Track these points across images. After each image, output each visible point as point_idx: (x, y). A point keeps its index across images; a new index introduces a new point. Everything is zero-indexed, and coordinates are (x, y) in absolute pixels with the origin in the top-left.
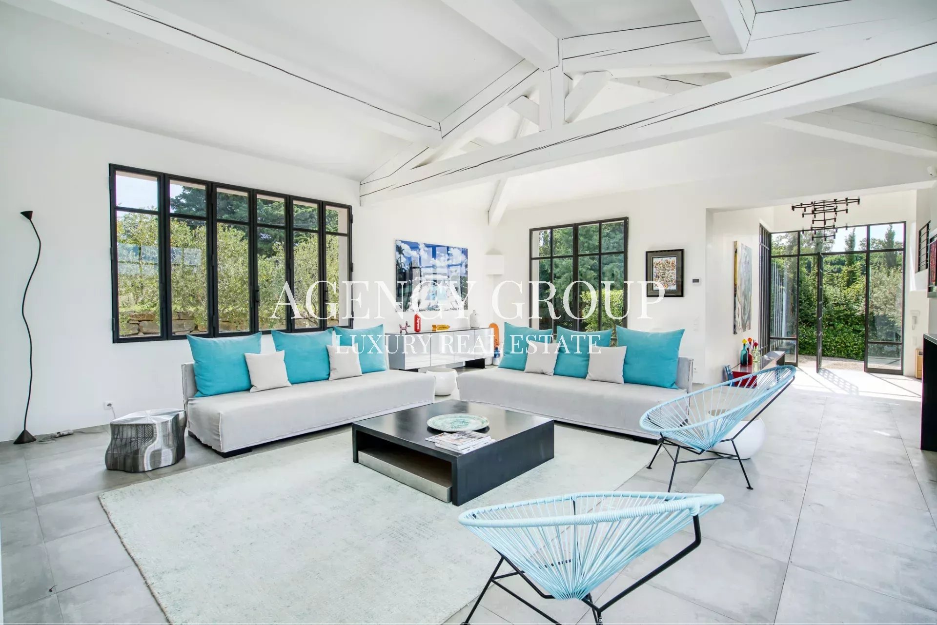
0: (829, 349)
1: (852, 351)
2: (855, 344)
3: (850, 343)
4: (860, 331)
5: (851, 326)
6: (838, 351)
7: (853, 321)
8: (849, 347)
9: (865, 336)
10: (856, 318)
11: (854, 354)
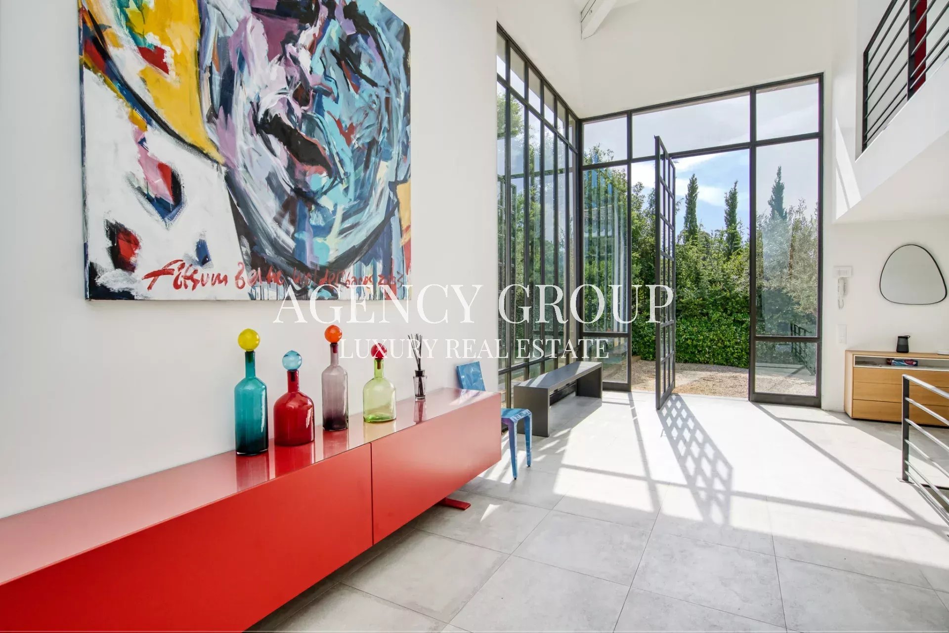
0: (701, 351)
1: (732, 354)
2: (737, 343)
3: (729, 341)
4: (742, 323)
5: (731, 315)
6: (713, 355)
7: (734, 307)
8: (729, 347)
9: (750, 329)
10: (737, 303)
11: (736, 358)
